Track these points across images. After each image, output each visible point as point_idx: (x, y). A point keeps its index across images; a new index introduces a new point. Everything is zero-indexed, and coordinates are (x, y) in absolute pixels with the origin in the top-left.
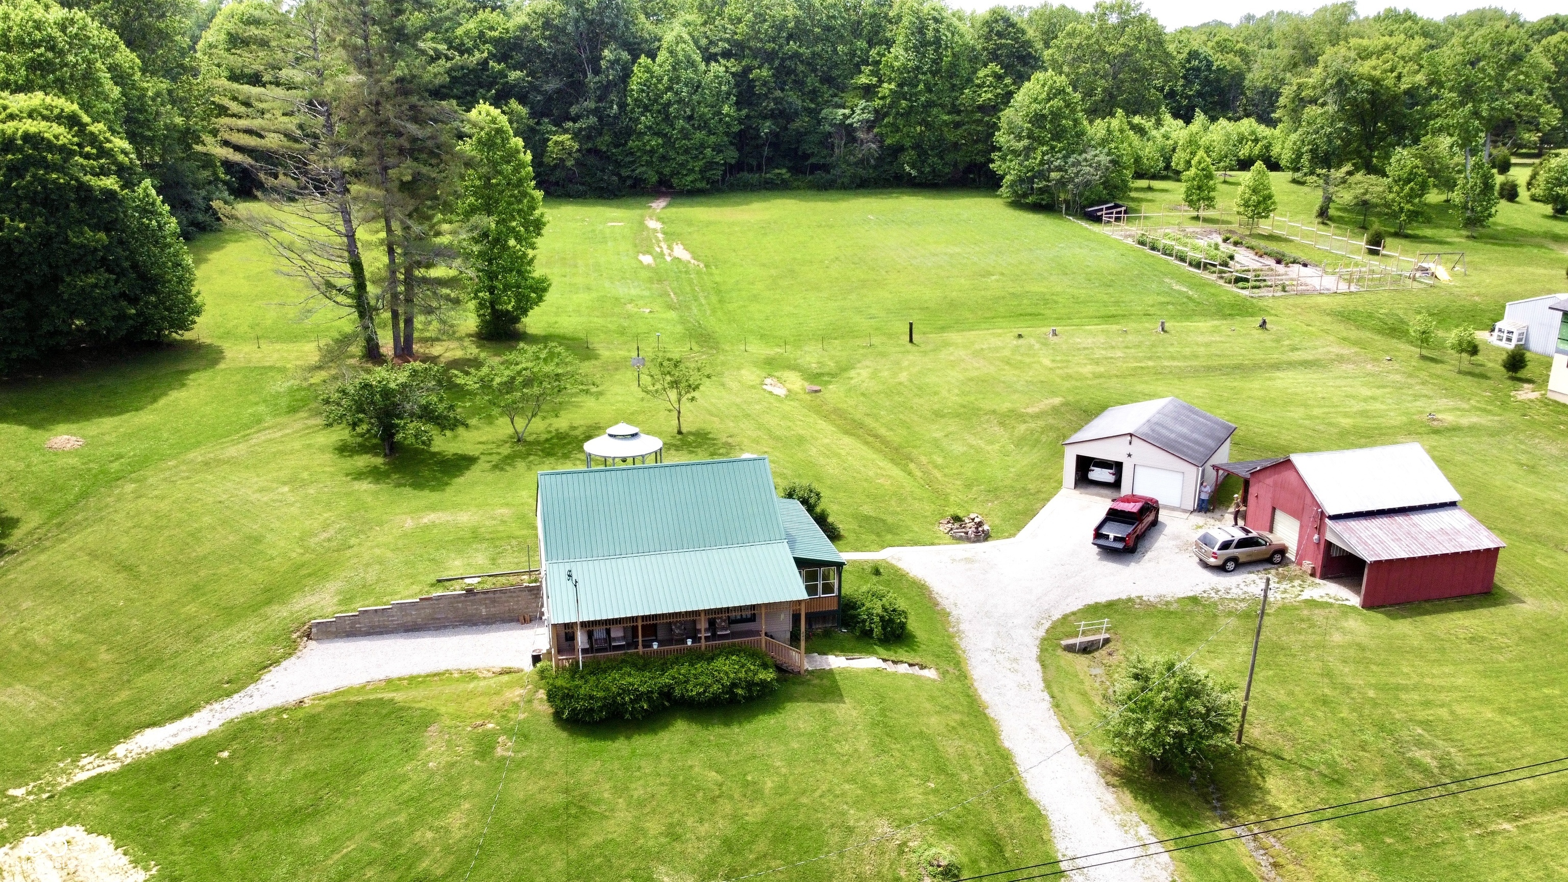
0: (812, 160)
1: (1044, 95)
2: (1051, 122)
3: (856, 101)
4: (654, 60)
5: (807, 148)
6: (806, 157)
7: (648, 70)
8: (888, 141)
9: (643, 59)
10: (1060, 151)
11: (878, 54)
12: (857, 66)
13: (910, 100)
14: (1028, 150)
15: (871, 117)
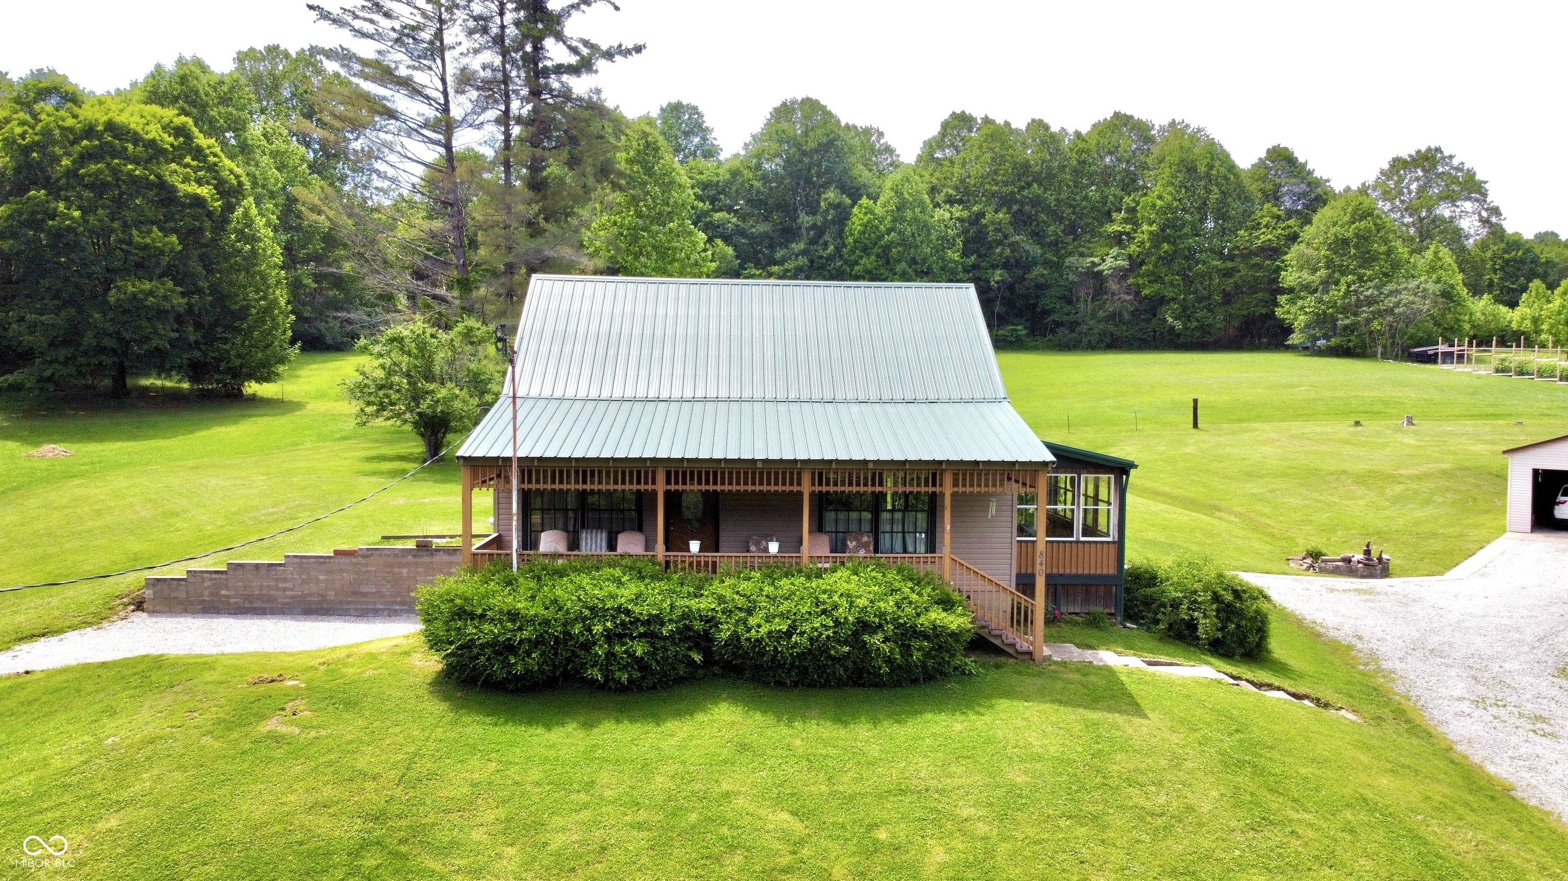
0: (1055, 317)
1: (1347, 218)
2: (1356, 247)
3: (1106, 250)
4: (875, 203)
5: (1047, 302)
6: (1046, 312)
7: (870, 211)
8: (1146, 292)
9: (864, 201)
10: (1370, 279)
11: (1134, 200)
12: (1109, 214)
13: (1174, 243)
14: (1326, 284)
15: (1125, 263)
